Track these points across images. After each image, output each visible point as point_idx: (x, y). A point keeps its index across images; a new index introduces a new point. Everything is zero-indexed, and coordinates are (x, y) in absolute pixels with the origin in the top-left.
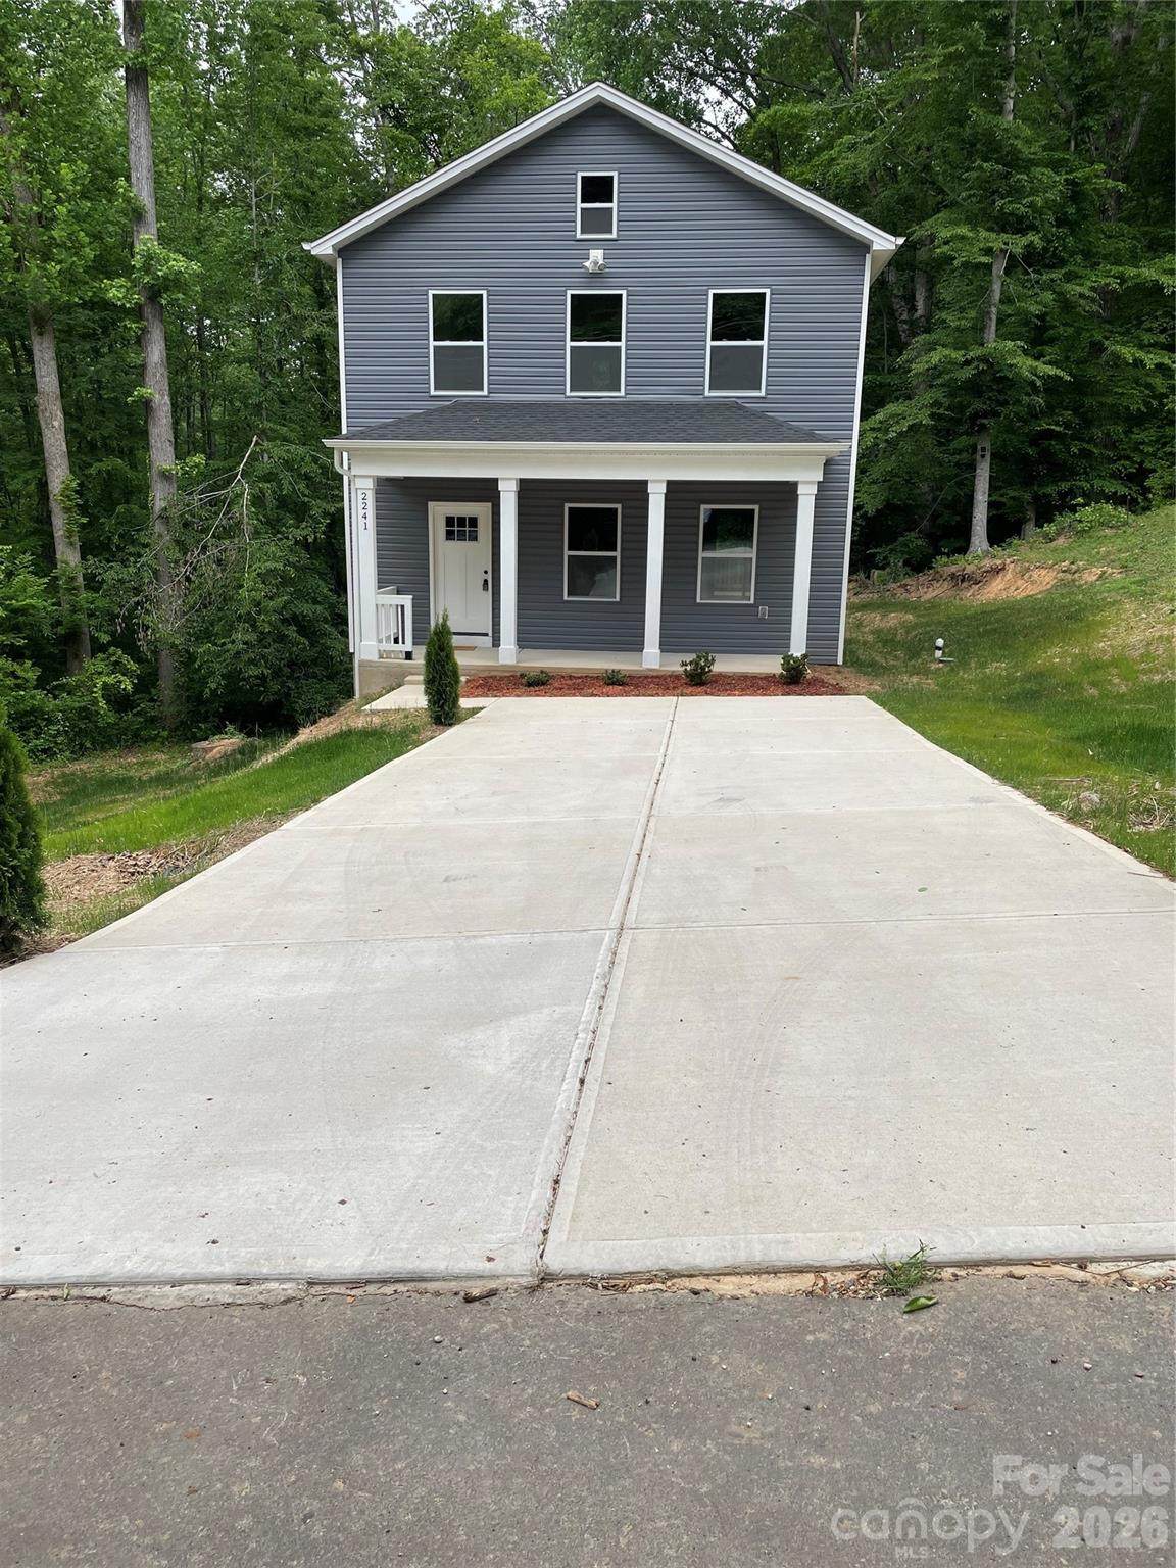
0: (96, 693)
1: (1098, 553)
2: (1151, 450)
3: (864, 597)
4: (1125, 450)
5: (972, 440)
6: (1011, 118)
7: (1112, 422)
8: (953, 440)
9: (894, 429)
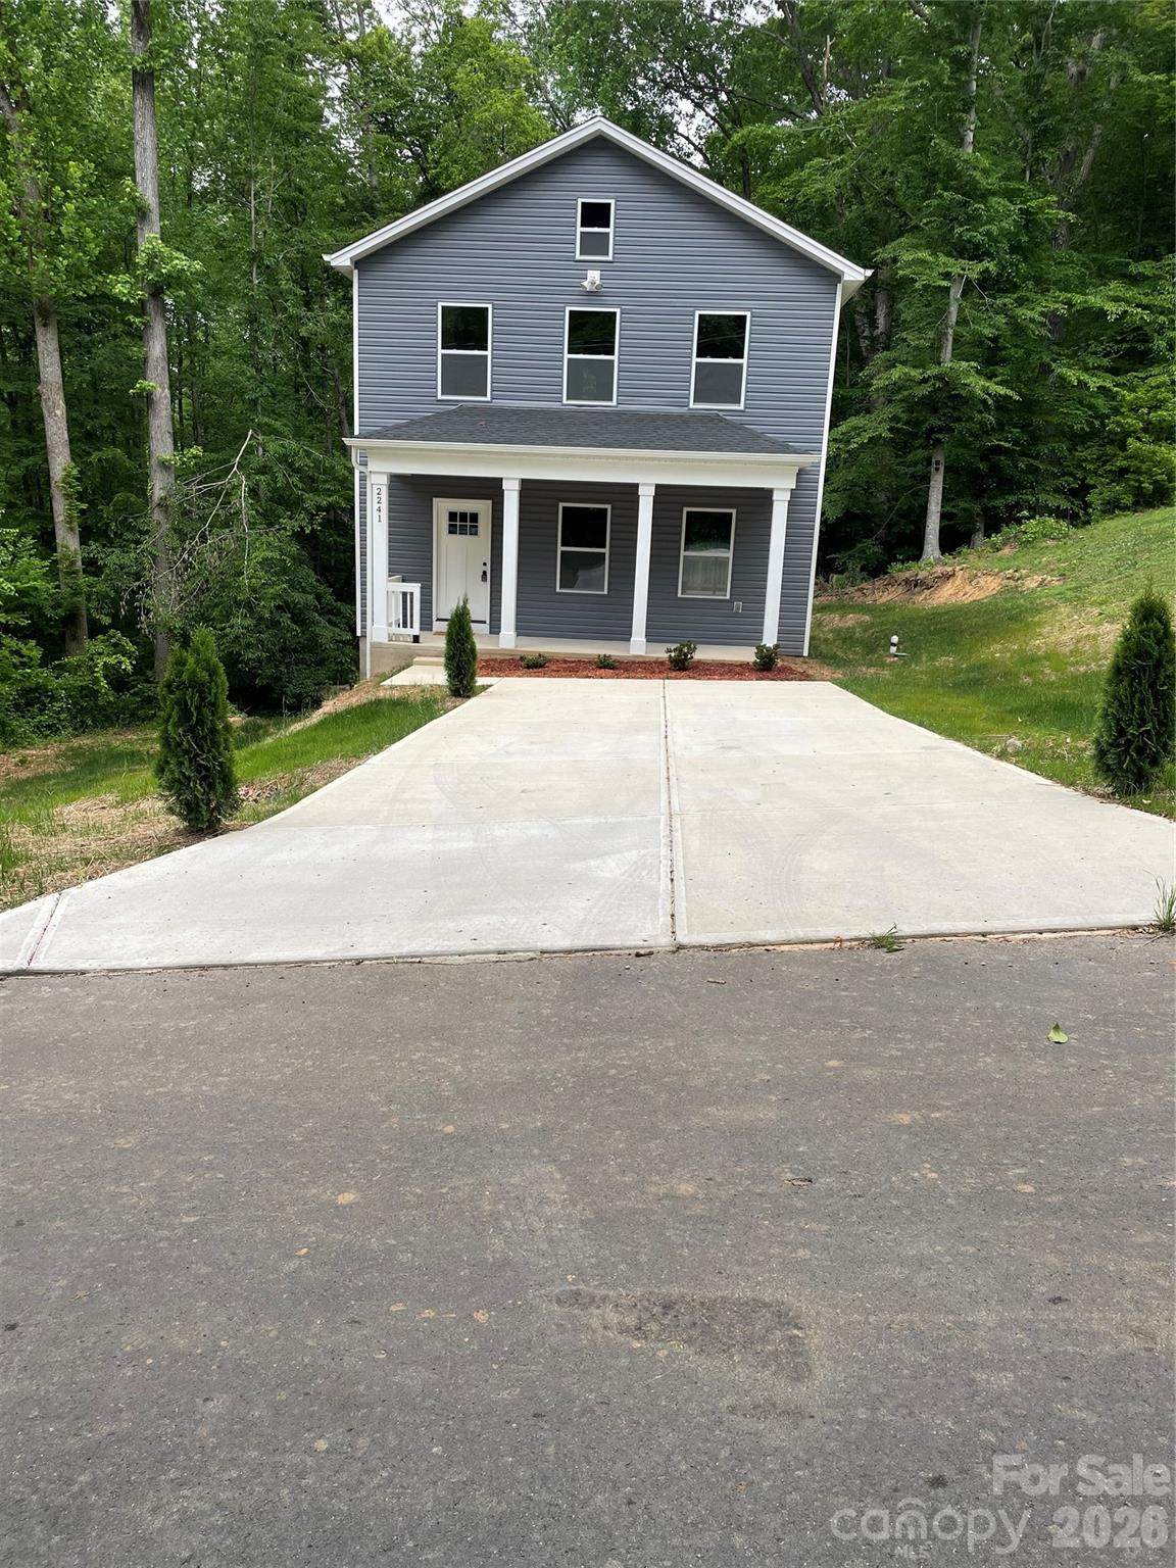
0: (97, 672)
1: (1040, 563)
2: (1092, 467)
3: (827, 599)
4: (1069, 466)
5: (926, 454)
6: (970, 150)
7: (1057, 439)
8: (909, 453)
9: (856, 440)
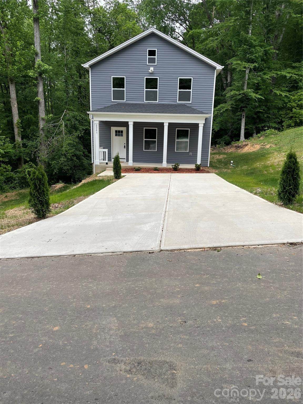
0: (26, 173)
1: (270, 141)
2: (284, 116)
3: (215, 151)
4: (278, 116)
5: (240, 113)
6: (250, 35)
7: (275, 109)
8: (236, 113)
9: (222, 110)
